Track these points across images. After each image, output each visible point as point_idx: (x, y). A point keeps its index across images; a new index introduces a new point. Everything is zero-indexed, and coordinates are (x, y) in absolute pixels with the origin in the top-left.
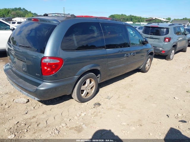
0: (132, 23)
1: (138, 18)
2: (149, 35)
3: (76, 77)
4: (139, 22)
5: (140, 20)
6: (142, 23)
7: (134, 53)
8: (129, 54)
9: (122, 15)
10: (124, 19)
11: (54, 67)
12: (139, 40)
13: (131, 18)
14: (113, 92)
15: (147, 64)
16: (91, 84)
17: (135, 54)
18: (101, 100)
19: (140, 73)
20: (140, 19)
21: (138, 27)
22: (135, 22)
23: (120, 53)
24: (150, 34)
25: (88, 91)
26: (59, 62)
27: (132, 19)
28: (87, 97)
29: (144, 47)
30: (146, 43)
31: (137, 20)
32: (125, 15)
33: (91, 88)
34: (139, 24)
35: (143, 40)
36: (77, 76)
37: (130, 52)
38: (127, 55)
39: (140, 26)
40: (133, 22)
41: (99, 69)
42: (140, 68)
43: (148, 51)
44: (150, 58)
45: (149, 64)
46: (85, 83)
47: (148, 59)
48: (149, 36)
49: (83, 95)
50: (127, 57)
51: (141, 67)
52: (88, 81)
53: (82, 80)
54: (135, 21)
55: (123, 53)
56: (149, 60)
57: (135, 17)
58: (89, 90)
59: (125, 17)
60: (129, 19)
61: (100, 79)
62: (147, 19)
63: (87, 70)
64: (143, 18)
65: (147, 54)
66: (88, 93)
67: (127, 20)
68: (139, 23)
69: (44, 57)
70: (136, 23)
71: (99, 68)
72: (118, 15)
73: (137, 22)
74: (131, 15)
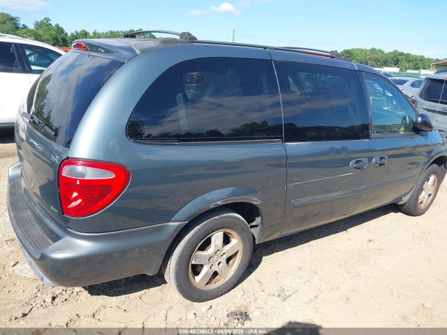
0: (396, 70)
1: (416, 60)
2: (439, 105)
3: (174, 225)
4: (418, 69)
5: (419, 63)
6: (423, 72)
7: (381, 158)
8: (365, 160)
9: (373, 50)
10: (377, 60)
11: (95, 194)
12: (404, 118)
13: (396, 59)
14: (302, 273)
15: (423, 192)
16: (228, 247)
17: (385, 161)
18: (256, 299)
19: (400, 215)
20: (421, 60)
21: (411, 80)
22: (406, 69)
23: (333, 156)
24: (442, 103)
25: (215, 268)
26: (114, 176)
27: (398, 61)
28: (213, 286)
29: (419, 140)
30: (423, 128)
31: (411, 64)
32: (381, 52)
33: (228, 260)
34: (416, 74)
35: (417, 120)
36: (177, 224)
37: (368, 154)
38: (357, 162)
39: (418, 79)
40: (401, 70)
41: (255, 203)
42: (400, 203)
43: (429, 152)
44: (434, 173)
45: (430, 192)
46: (207, 244)
47: (430, 175)
48: (439, 107)
49: (198, 279)
50: (359, 168)
51: (405, 199)
52: (217, 238)
53: (195, 233)
54: (407, 65)
55: (343, 156)
56: (432, 178)
57: (408, 56)
58: (221, 265)
59: (381, 55)
60: (389, 61)
61: (262, 230)
62: (440, 61)
63: (212, 206)
64: (429, 60)
65: (428, 163)
66: (215, 274)
67: (385, 63)
68: (417, 72)
69: (68, 158)
70: (408, 71)
71: (256, 201)
72: (362, 51)
73: (410, 68)
74: (396, 51)
